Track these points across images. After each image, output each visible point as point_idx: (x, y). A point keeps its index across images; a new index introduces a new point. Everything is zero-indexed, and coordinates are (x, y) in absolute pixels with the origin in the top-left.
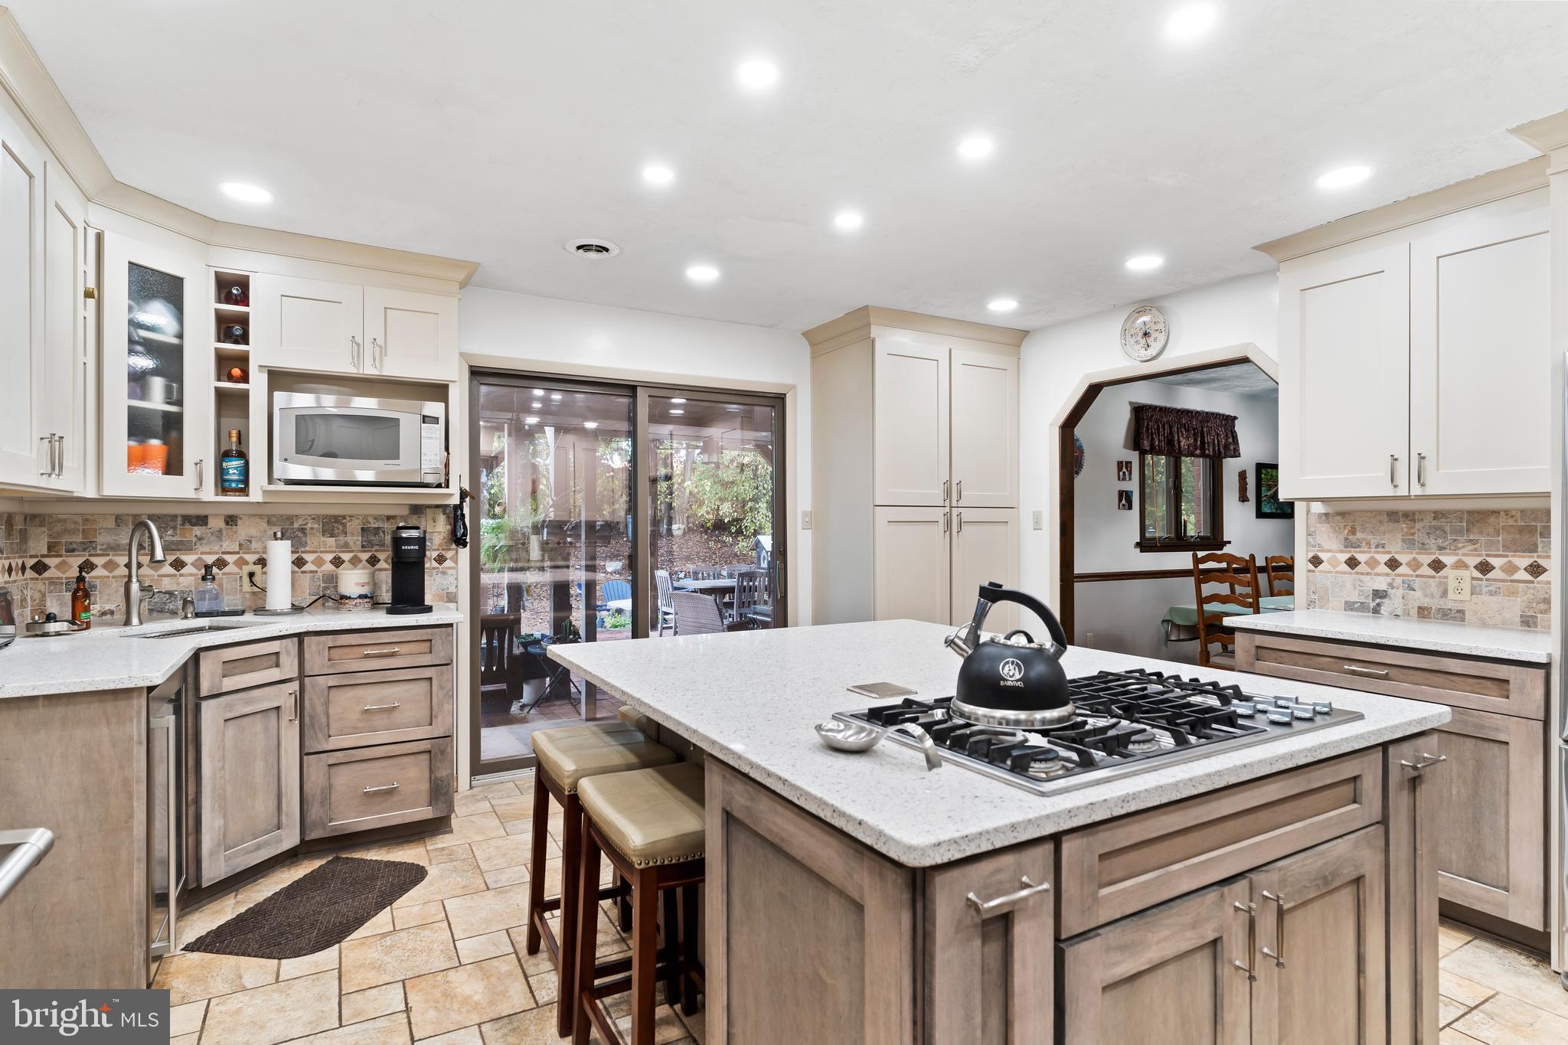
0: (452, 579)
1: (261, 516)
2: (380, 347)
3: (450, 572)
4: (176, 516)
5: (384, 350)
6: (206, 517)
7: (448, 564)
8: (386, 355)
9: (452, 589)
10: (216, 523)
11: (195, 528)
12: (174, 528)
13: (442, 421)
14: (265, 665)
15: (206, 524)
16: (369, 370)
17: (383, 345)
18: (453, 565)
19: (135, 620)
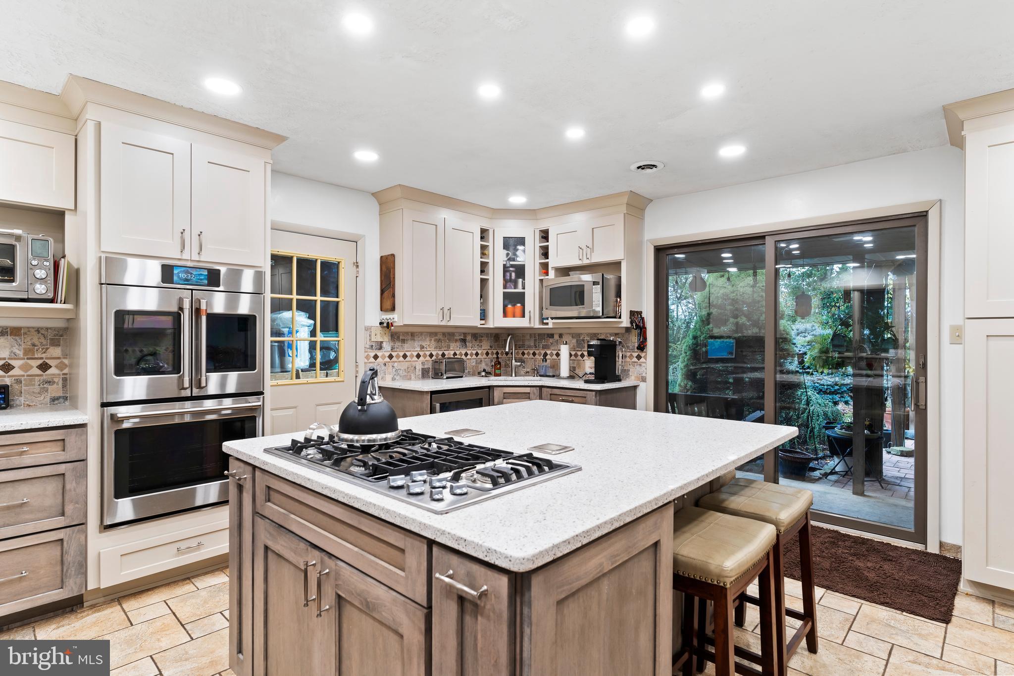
0: (644, 369)
1: (570, 334)
2: (590, 249)
3: (643, 365)
4: (544, 334)
5: (592, 250)
6: (553, 334)
7: (642, 360)
8: (593, 252)
9: (644, 375)
10: (556, 337)
11: (551, 339)
12: (545, 339)
13: (601, 283)
14: (524, 397)
15: (553, 337)
16: (586, 262)
17: (592, 247)
18: (645, 361)
19: (514, 375)
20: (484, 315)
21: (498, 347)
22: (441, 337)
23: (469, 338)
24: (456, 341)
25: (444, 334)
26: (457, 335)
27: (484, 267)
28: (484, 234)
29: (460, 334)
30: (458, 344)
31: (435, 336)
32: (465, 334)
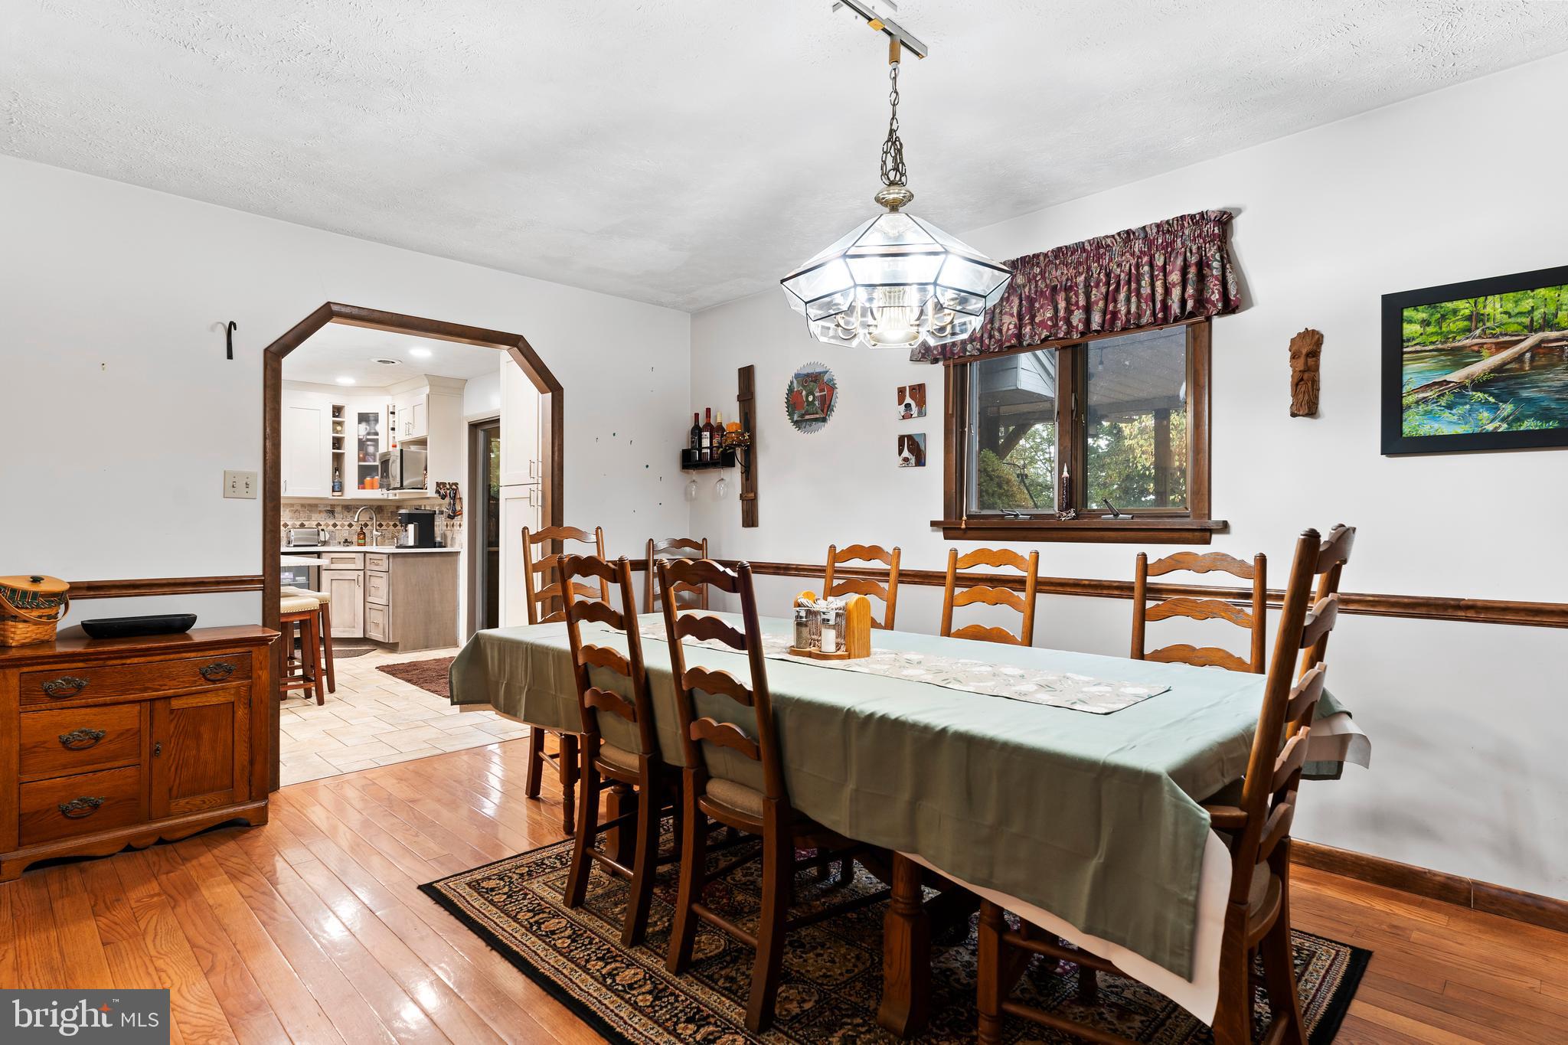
5: (414, 426)
20: (338, 487)
21: (381, 519)
22: (299, 508)
23: (338, 509)
24: (320, 512)
25: (303, 506)
26: (322, 506)
27: (337, 443)
28: (337, 411)
29: (326, 505)
30: (324, 515)
31: (291, 507)
32: (333, 506)
